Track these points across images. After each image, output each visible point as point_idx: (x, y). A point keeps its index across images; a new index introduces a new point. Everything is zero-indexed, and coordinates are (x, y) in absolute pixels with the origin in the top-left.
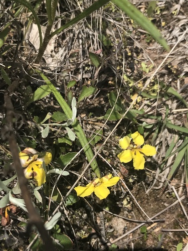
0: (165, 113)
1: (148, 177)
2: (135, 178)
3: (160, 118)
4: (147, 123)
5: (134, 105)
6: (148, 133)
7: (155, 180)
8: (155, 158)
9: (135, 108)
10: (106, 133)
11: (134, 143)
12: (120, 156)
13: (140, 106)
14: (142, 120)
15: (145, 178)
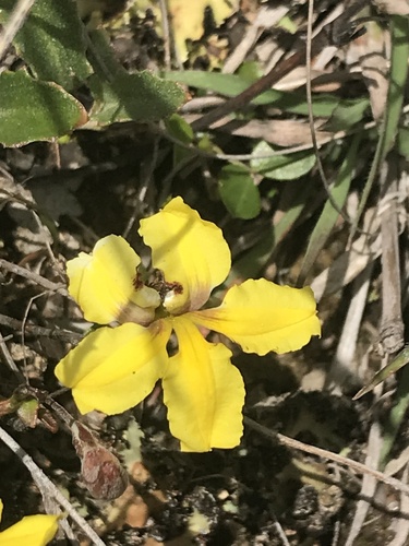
0: (388, 75)
1: (313, 495)
2: (229, 507)
3: (353, 112)
4: (276, 147)
5: (193, 45)
6: (295, 213)
7: (362, 508)
8: (352, 368)
9: (203, 64)
10: (24, 233)
11: (158, 274)
12: (71, 372)
13: (231, 48)
14: (249, 130)
15: (291, 504)
